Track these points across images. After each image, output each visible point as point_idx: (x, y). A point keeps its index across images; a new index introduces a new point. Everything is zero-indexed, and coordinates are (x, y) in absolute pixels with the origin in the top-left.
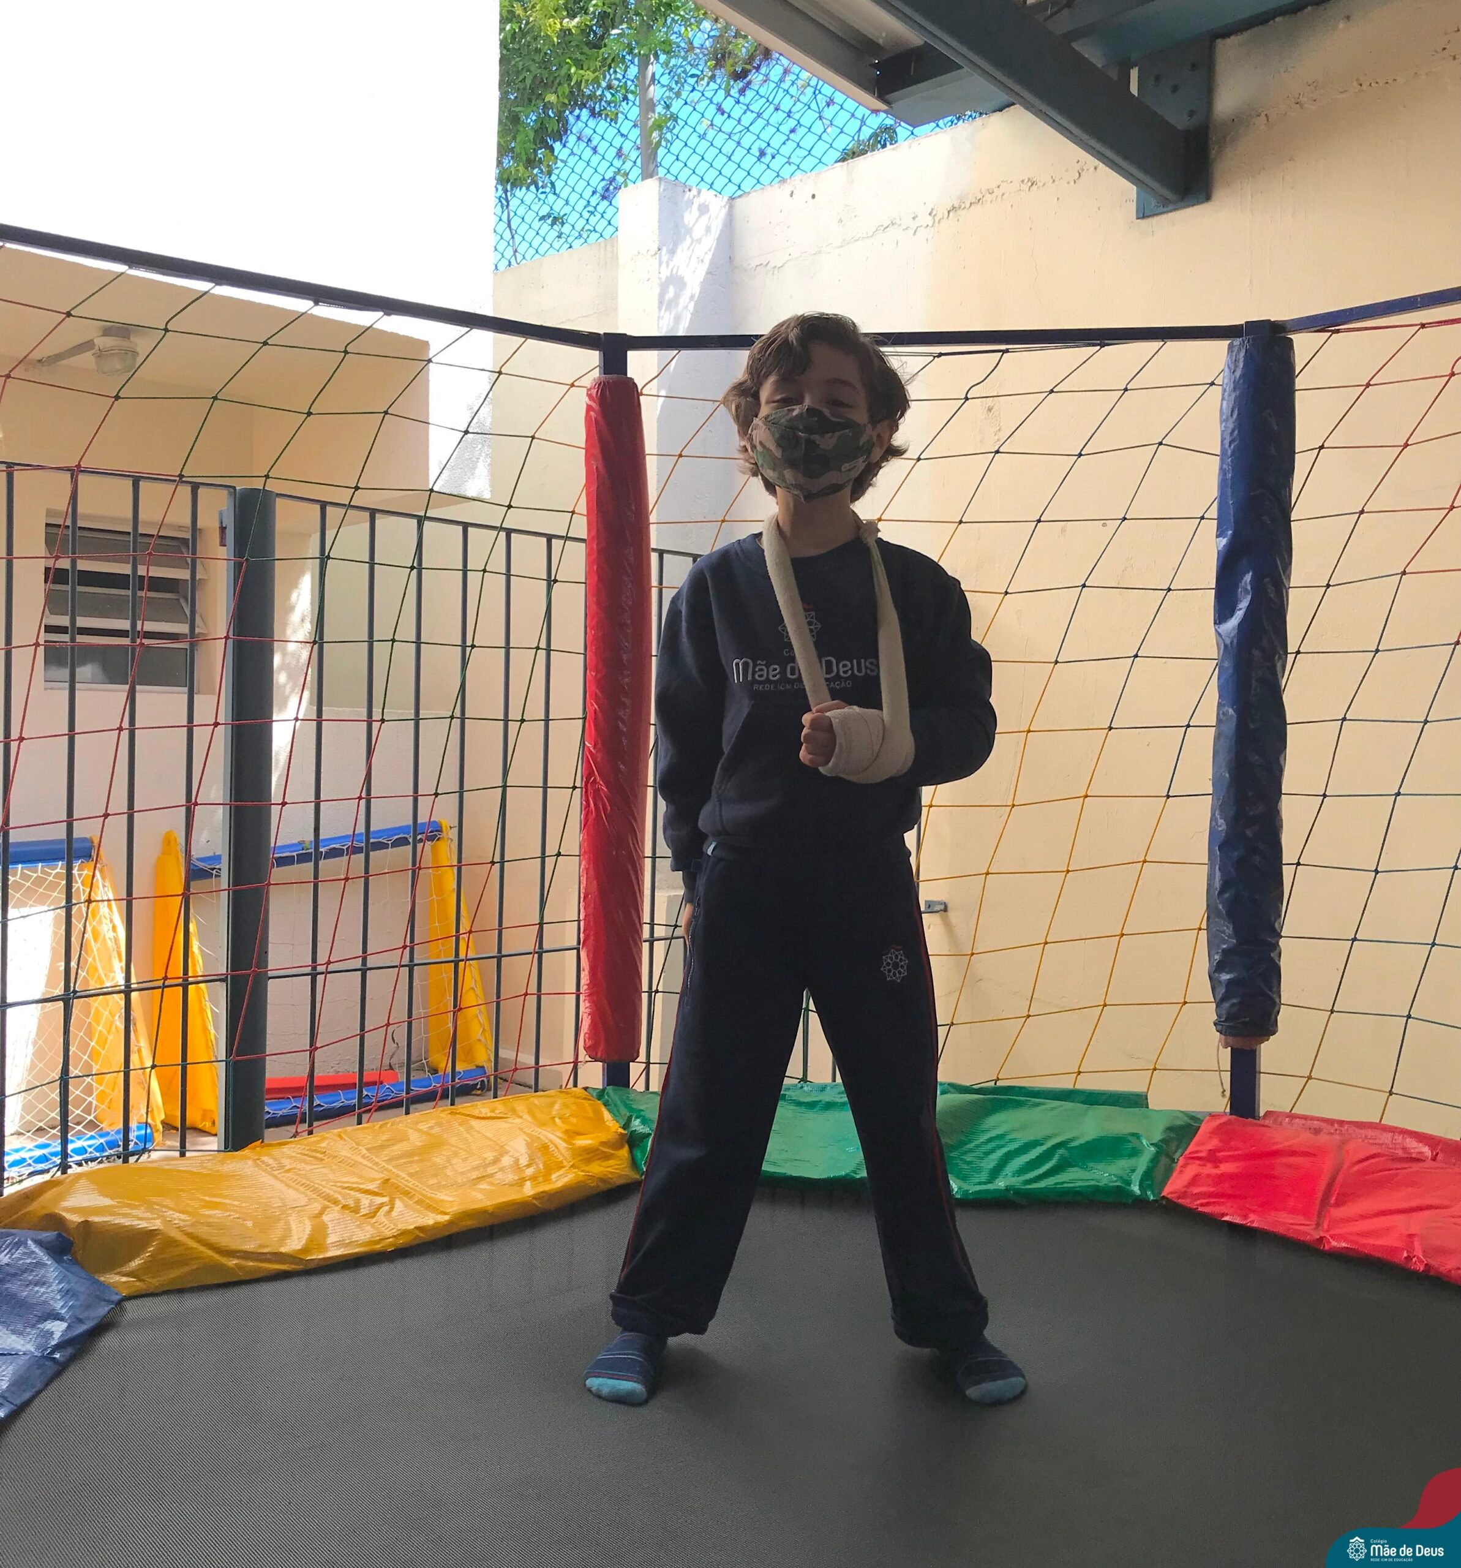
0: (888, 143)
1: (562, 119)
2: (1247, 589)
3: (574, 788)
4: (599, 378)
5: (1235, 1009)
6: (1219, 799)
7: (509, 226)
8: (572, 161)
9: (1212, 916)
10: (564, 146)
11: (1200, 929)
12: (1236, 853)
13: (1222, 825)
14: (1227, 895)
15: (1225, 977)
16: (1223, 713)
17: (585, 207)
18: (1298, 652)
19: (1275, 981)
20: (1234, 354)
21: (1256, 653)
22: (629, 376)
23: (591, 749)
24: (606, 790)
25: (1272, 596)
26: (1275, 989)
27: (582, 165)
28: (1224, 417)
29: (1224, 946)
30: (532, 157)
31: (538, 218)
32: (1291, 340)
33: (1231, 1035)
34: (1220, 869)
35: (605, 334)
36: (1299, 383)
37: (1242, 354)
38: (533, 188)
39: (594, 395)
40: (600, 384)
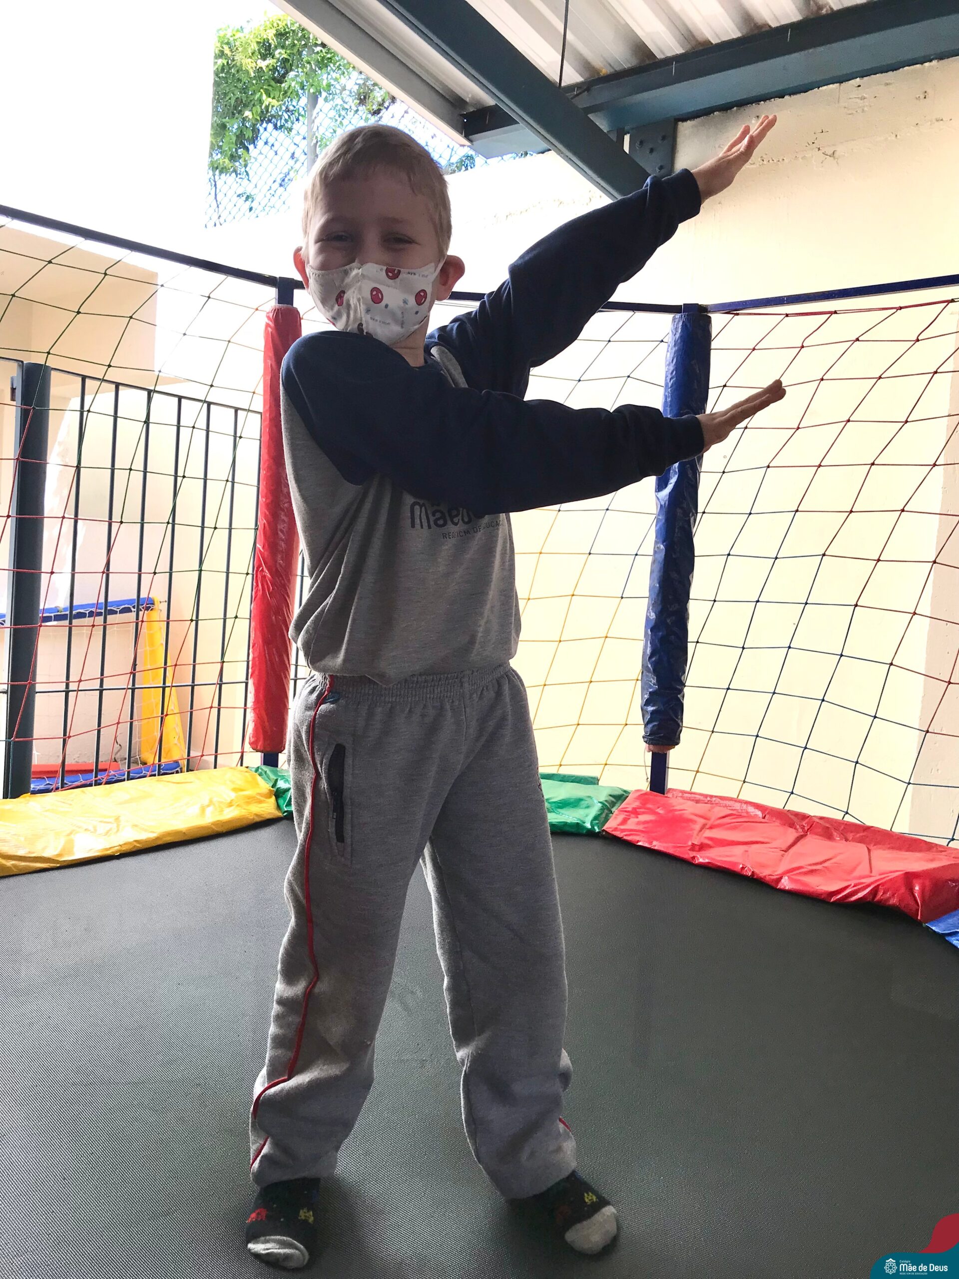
0: (469, 168)
1: (255, 131)
2: (676, 471)
3: (247, 574)
4: (276, 306)
5: (655, 728)
6: (652, 600)
7: (216, 198)
8: (261, 158)
9: (645, 672)
10: (255, 148)
11: (638, 680)
12: (661, 633)
13: (653, 616)
14: (654, 659)
15: (650, 709)
16: (658, 548)
17: (269, 190)
18: (704, 513)
19: (680, 714)
20: (676, 323)
21: (679, 511)
22: (295, 305)
23: (261, 549)
24: (270, 576)
25: (690, 476)
26: (679, 717)
27: (267, 161)
28: (668, 363)
29: (651, 690)
30: (235, 154)
31: (236, 195)
32: (710, 317)
33: (652, 744)
34: (650, 643)
35: (280, 277)
36: (714, 345)
37: (681, 324)
38: (234, 174)
39: (271, 316)
40: (275, 310)
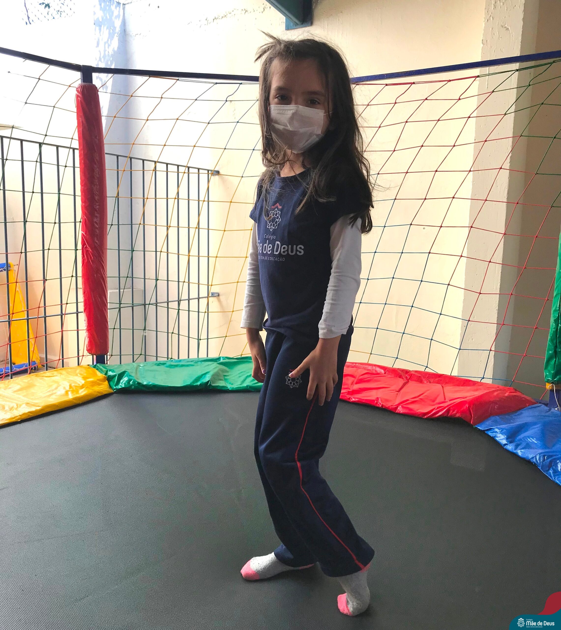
4: (81, 84)
22: (94, 83)
23: (84, 234)
24: (91, 251)
35: (83, 66)
39: (80, 90)
40: (81, 86)
